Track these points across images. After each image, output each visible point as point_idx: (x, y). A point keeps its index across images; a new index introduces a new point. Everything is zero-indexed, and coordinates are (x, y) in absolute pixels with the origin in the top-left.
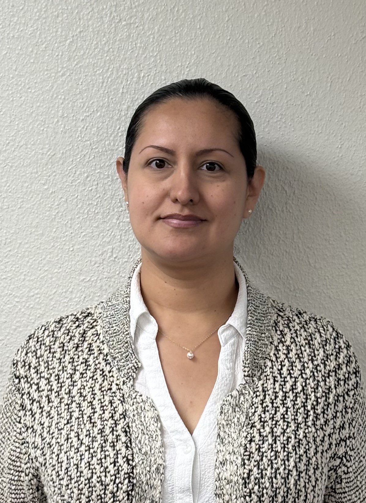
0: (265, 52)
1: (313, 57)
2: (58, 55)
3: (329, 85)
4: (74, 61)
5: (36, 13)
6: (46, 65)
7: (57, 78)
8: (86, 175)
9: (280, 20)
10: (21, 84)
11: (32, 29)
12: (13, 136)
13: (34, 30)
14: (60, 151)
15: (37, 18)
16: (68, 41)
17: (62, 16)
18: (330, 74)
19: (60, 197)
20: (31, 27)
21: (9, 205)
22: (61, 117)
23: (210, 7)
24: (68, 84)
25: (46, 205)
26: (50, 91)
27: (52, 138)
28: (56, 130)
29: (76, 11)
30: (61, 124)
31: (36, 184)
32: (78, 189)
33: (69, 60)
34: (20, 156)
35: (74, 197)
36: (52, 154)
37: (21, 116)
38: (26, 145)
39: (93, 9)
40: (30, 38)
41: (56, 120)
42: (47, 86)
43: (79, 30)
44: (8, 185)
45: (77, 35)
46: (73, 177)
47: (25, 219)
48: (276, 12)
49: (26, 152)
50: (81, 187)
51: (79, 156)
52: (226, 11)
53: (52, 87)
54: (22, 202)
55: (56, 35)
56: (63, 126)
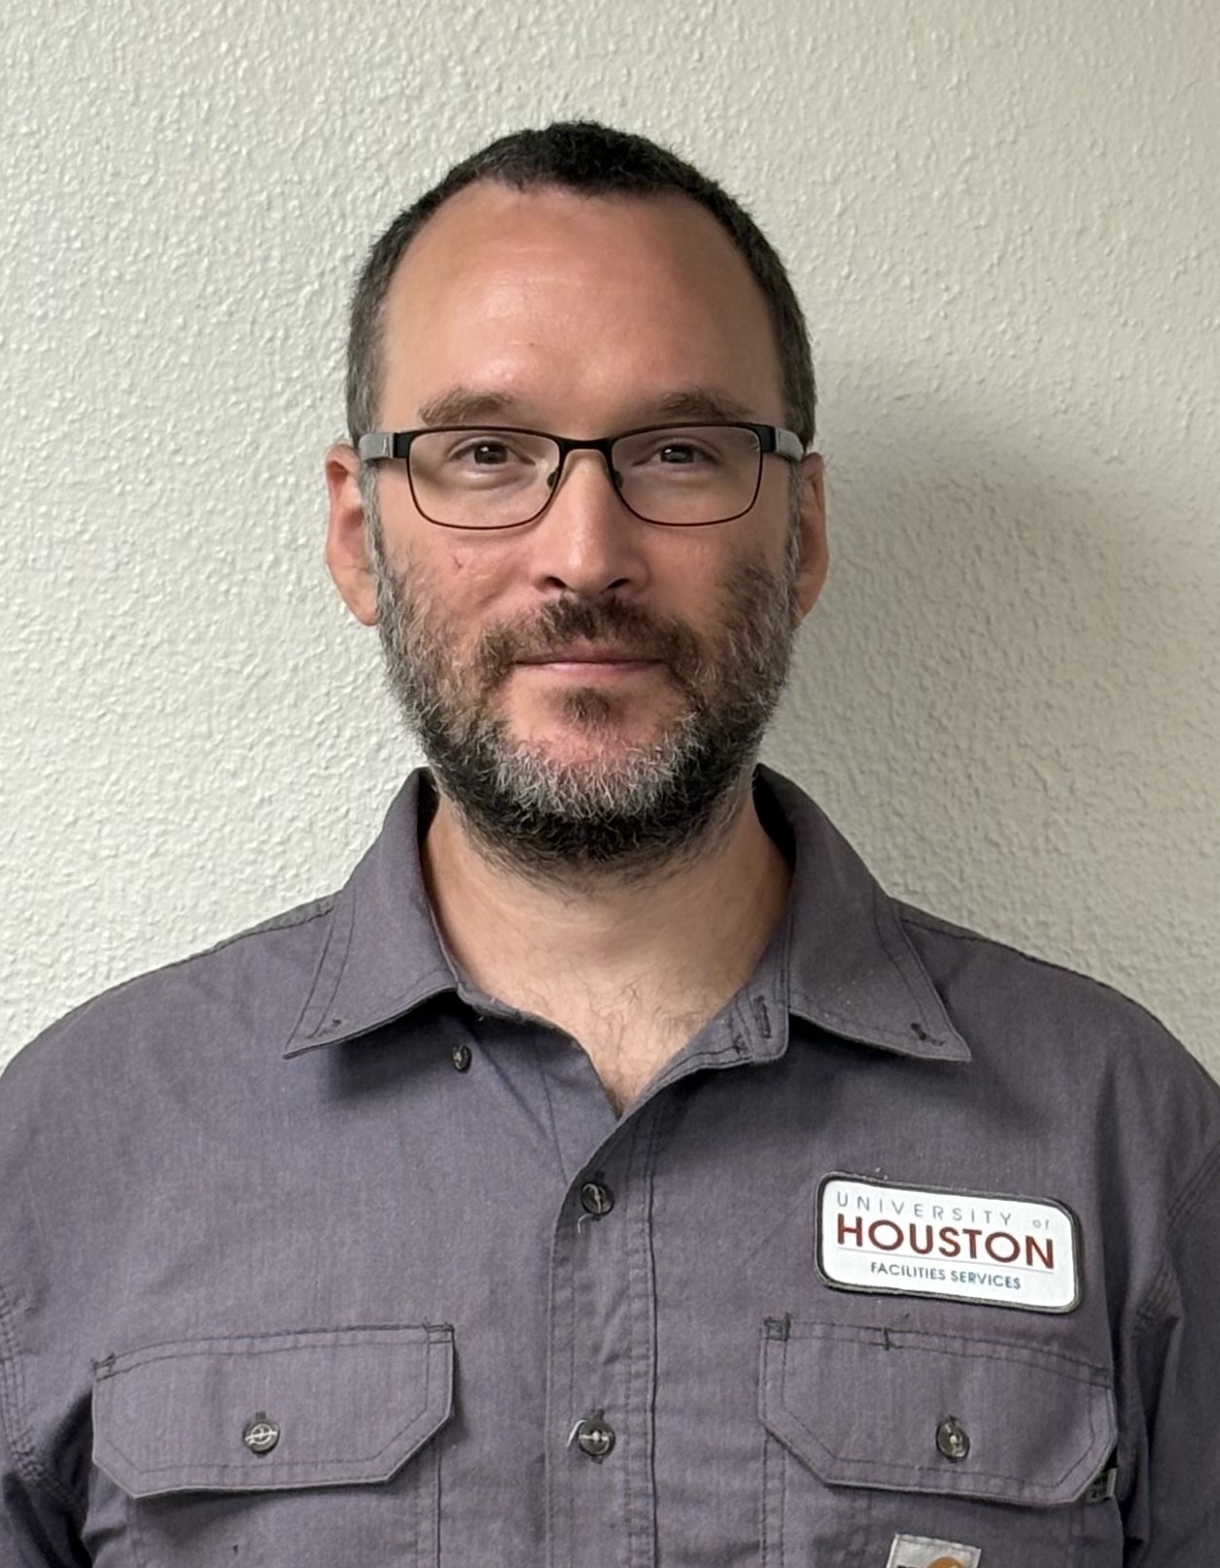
0: (968, 316)
1: (1128, 330)
2: (271, 340)
3: (1184, 423)
4: (326, 358)
5: (196, 195)
6: (230, 371)
7: (272, 415)
8: (374, 740)
9: (1016, 208)
10: (149, 439)
11: (183, 250)
12: (125, 613)
13: (188, 255)
14: (285, 661)
15: (198, 213)
16: (307, 289)
17: (285, 203)
18: (1184, 388)
19: (288, 815)
20: (180, 242)
21: (118, 847)
22: (286, 546)
23: (781, 166)
24: (307, 434)
25: (241, 843)
26: (247, 459)
27: (257, 620)
28: (272, 592)
29: (331, 190)
30: (289, 571)
31: (208, 773)
32: (348, 789)
33: (310, 353)
34: (153, 681)
35: (332, 817)
36: (261, 671)
37: (153, 545)
38: (171, 642)
39: (387, 182)
40: (176, 282)
41: (271, 557)
42: (236, 444)
43: (339, 253)
44: (113, 777)
45: (334, 269)
46: (332, 747)
47: (171, 892)
48: (1004, 183)
49: (172, 666)
50: (358, 779)
51: (350, 678)
52: (836, 181)
53: (255, 445)
54: (164, 833)
55: (263, 271)
56: (293, 577)
